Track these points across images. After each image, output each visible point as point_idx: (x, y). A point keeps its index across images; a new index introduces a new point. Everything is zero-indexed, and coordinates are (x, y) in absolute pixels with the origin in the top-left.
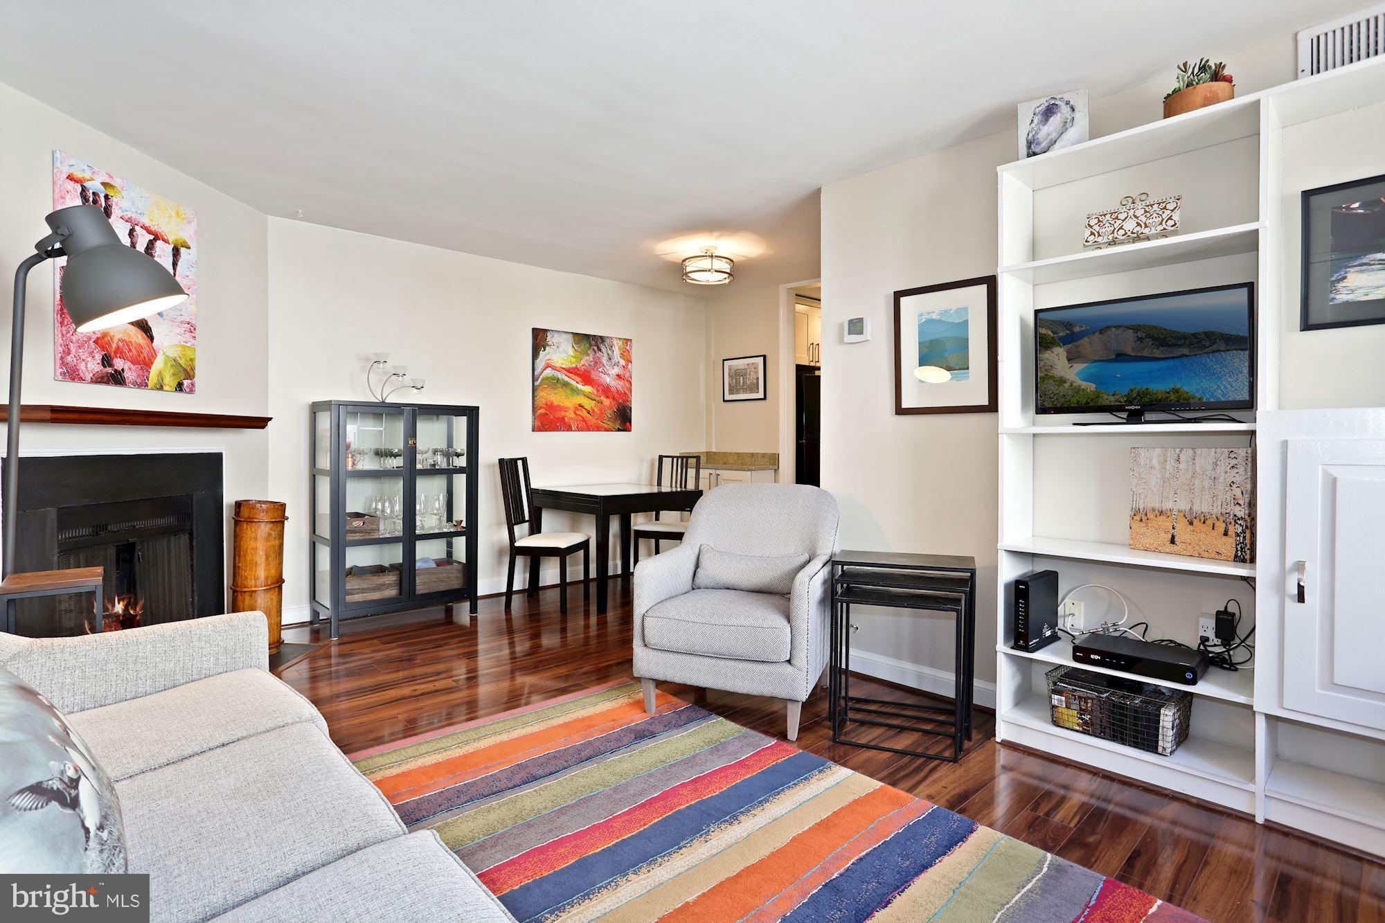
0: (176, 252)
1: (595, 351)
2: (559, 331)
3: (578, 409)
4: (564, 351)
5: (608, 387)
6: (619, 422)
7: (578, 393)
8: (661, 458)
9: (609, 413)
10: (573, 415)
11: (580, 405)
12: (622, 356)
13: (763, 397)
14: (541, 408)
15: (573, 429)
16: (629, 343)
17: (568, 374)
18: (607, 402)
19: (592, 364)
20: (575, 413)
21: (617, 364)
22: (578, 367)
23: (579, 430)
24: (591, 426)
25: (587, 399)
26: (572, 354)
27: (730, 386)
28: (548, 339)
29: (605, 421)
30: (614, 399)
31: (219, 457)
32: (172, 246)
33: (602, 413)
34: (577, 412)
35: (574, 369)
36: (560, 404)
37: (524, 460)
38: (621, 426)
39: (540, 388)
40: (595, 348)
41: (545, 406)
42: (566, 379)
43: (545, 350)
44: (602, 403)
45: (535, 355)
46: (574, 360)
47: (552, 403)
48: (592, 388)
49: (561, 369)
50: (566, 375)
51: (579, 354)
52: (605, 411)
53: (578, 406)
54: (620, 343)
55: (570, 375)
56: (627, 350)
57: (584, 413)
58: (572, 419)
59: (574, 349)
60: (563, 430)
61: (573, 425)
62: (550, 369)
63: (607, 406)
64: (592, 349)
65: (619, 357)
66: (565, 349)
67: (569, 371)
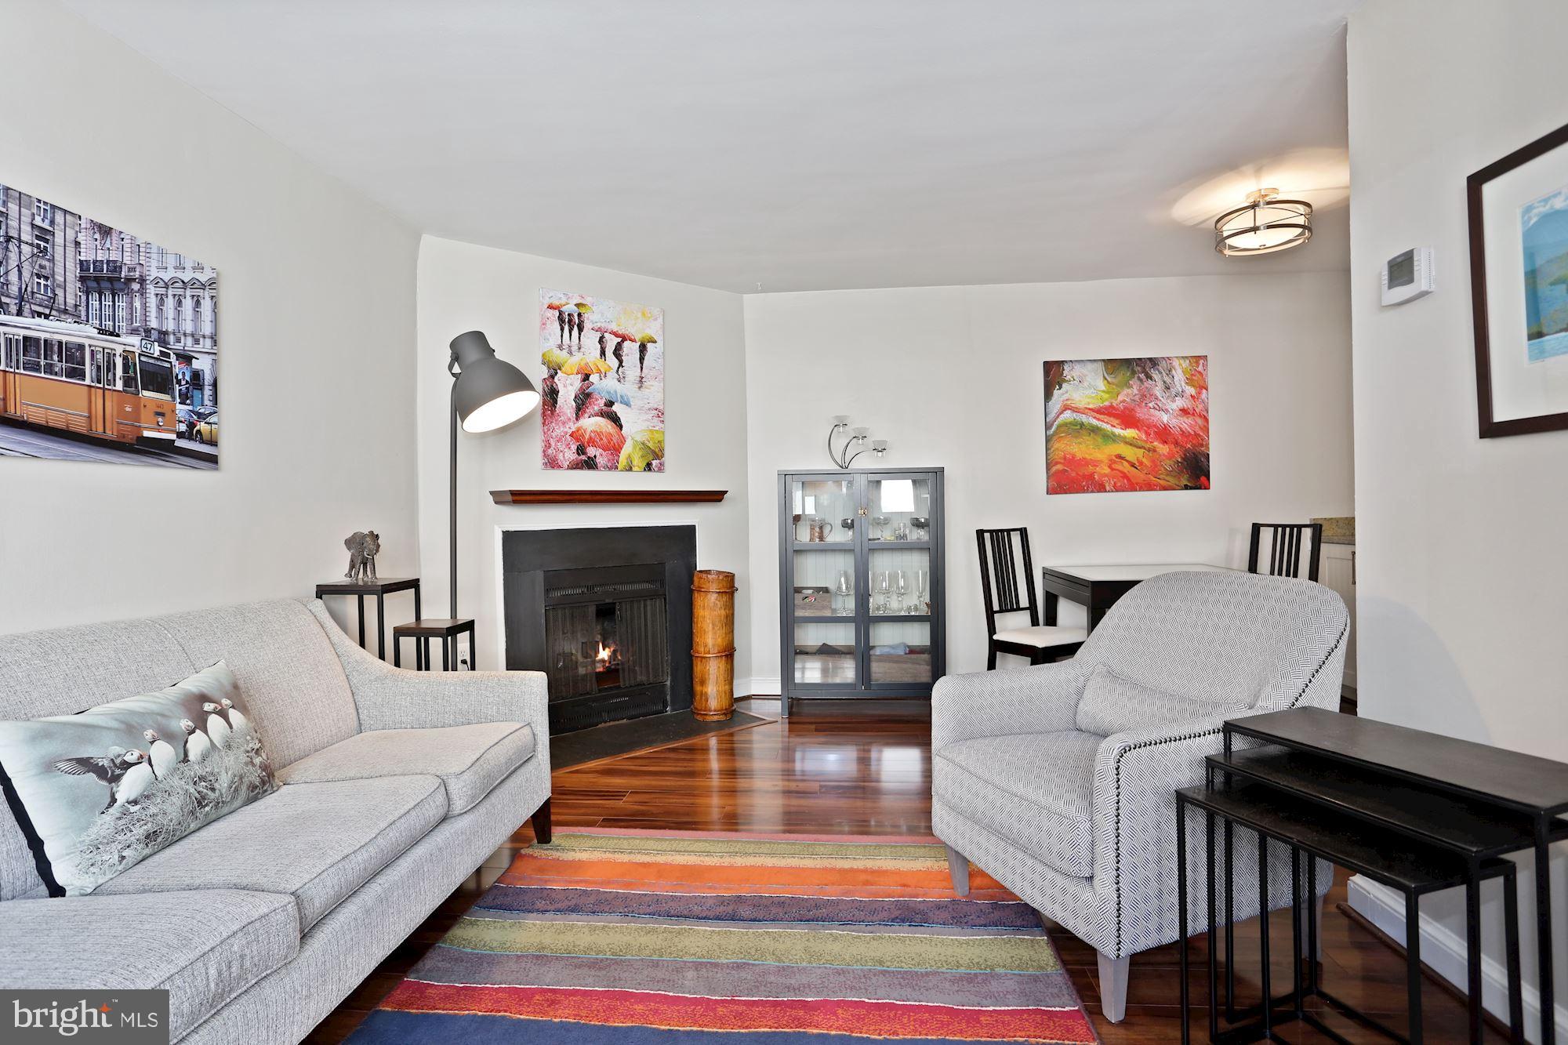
0: (643, 349)
1: (1141, 380)
2: (1082, 361)
3: (1115, 462)
4: (1090, 387)
5: (1165, 428)
6: (1186, 476)
7: (1114, 441)
8: (1256, 529)
9: (1168, 465)
10: (1107, 470)
11: (1119, 457)
12: (1190, 381)
14: (1057, 463)
15: (1108, 488)
16: (1201, 362)
17: (1098, 416)
18: (1163, 449)
19: (1137, 398)
20: (1110, 467)
21: (1182, 394)
22: (1115, 405)
23: (1117, 489)
24: (1137, 484)
25: (1130, 447)
26: (1103, 388)
28: (1065, 373)
29: (1161, 476)
30: (1176, 443)
31: (691, 529)
32: (639, 344)
33: (1156, 466)
34: (1115, 466)
35: (1106, 408)
36: (1087, 456)
37: (1023, 532)
38: (1188, 481)
39: (1055, 438)
40: (1142, 376)
41: (1064, 461)
42: (1095, 422)
43: (1060, 389)
44: (1155, 451)
45: (1048, 395)
46: (1106, 396)
47: (1074, 457)
48: (1137, 432)
49: (1086, 411)
50: (1095, 418)
51: (1114, 387)
52: (1161, 462)
53: (1114, 458)
54: (1186, 364)
55: (1102, 417)
56: (1199, 372)
57: (1126, 467)
58: (1106, 475)
59: (1106, 381)
60: (1092, 492)
61: (1107, 485)
62: (1069, 412)
63: (1164, 455)
64: (1136, 378)
65: (1183, 384)
66: (1092, 383)
67: (1099, 411)
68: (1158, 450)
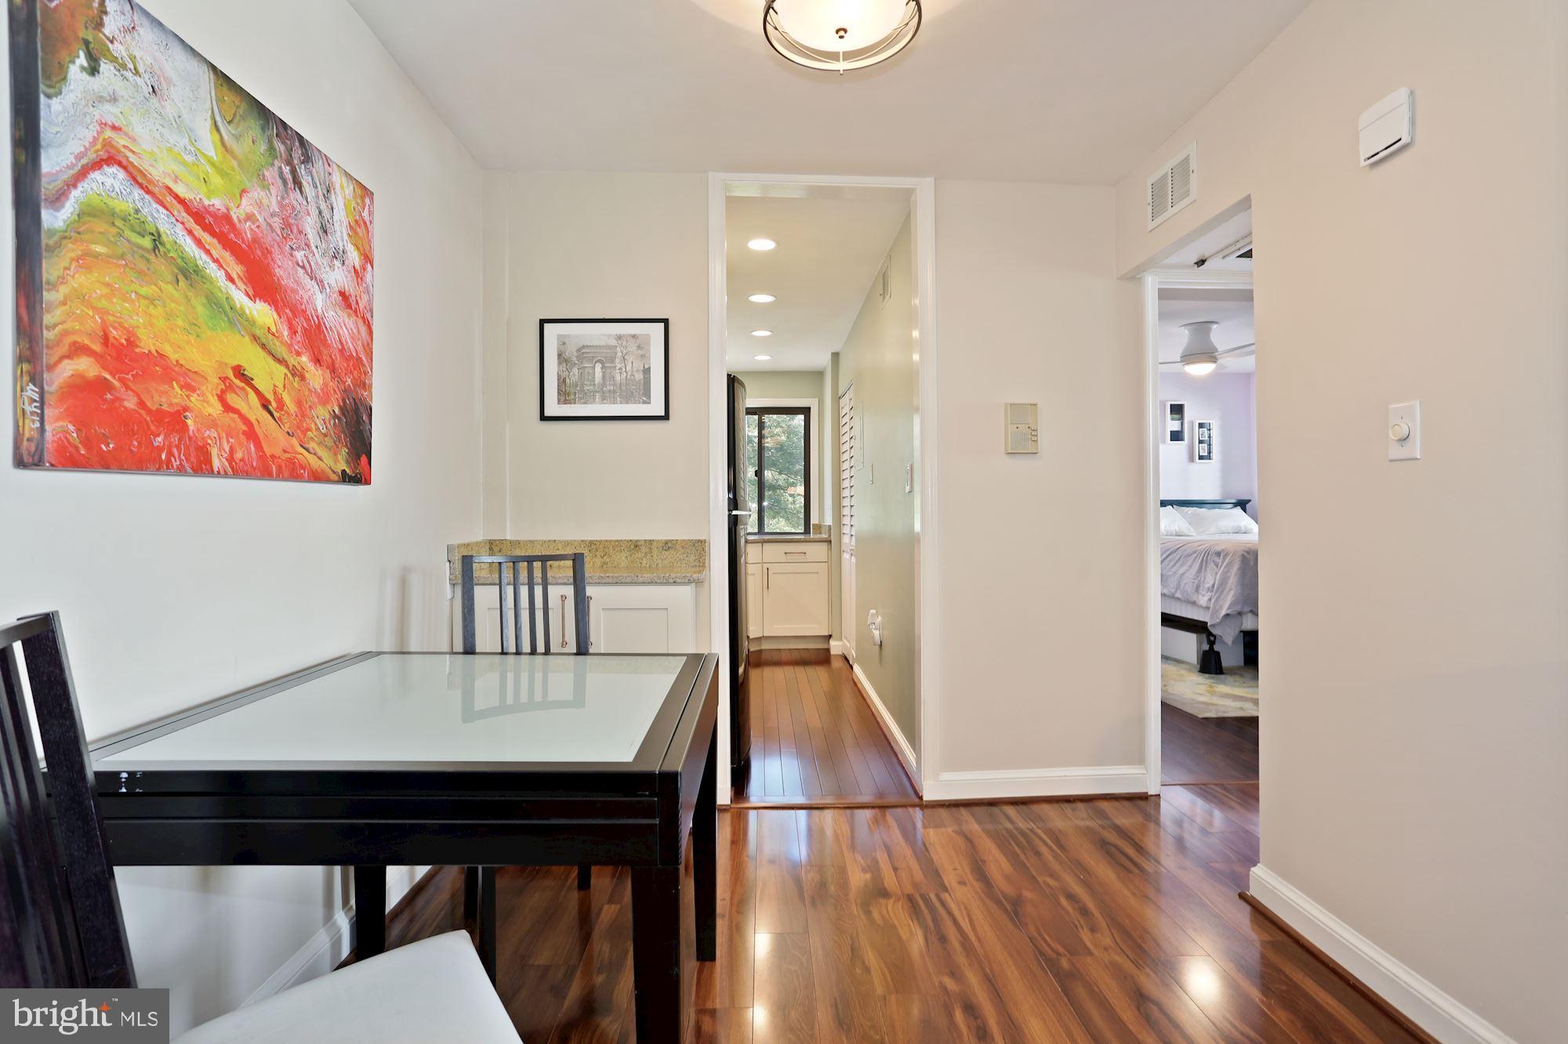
1: (285, 182)
3: (230, 387)
4: (179, 124)
5: (319, 326)
6: (344, 451)
7: (232, 323)
9: (322, 416)
10: (215, 409)
11: (239, 372)
12: (353, 232)
13: (664, 413)
15: (216, 464)
16: (367, 201)
17: (198, 231)
18: (316, 377)
19: (277, 223)
20: (221, 398)
21: (338, 255)
22: (234, 218)
23: (238, 470)
24: (273, 457)
25: (262, 353)
26: (211, 152)
27: (562, 382)
28: (111, 28)
29: (312, 445)
30: (333, 370)
33: (304, 415)
35: (218, 218)
36: (167, 350)
38: (348, 462)
39: (70, 251)
40: (286, 171)
41: (97, 347)
42: (191, 246)
43: (93, 70)
44: (303, 378)
46: (216, 180)
47: (131, 343)
48: (275, 316)
49: (169, 199)
50: (190, 232)
51: (235, 164)
52: (310, 407)
53: (230, 374)
54: (349, 189)
55: (206, 238)
56: (365, 223)
57: (251, 406)
58: (213, 424)
59: (217, 137)
60: (181, 471)
61: (214, 452)
62: (121, 174)
63: (316, 392)
64: (276, 168)
65: (346, 237)
66: (185, 116)
67: (201, 217)
68: (307, 375)
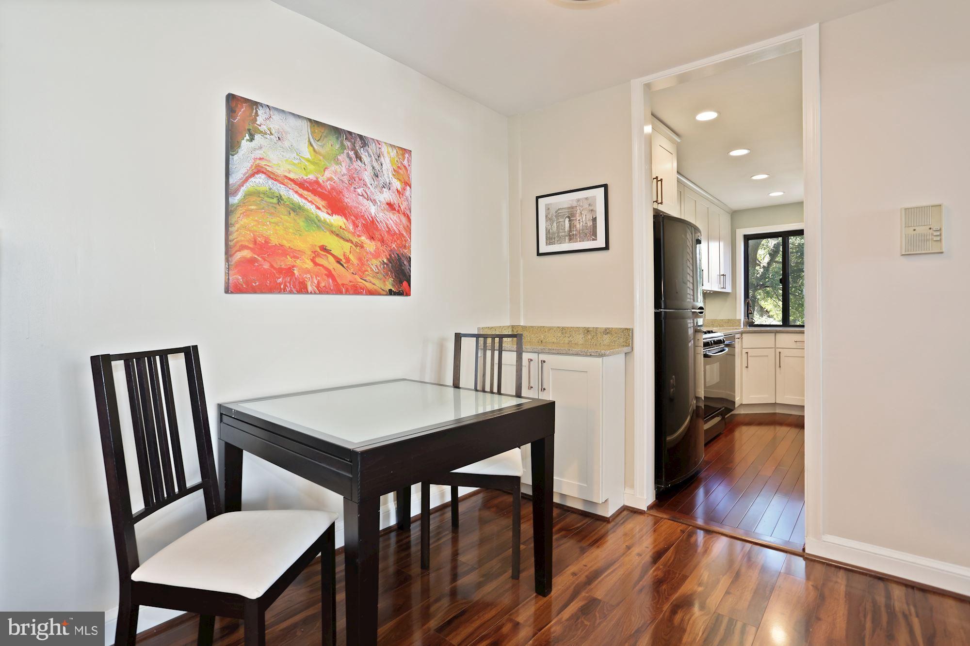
1: (350, 159)
2: (283, 111)
3: (318, 255)
4: (292, 148)
5: (373, 222)
6: (391, 280)
7: (319, 227)
8: (458, 337)
9: (375, 264)
10: (309, 265)
11: (323, 248)
12: (396, 172)
13: (604, 246)
14: (243, 247)
15: (310, 289)
16: (407, 155)
17: (301, 191)
18: (371, 246)
19: (346, 179)
20: (313, 260)
21: (387, 186)
22: (321, 181)
23: (321, 291)
24: (343, 285)
25: (336, 238)
26: (308, 156)
27: (548, 232)
28: (260, 120)
29: (368, 278)
30: (382, 241)
33: (363, 264)
34: (318, 260)
35: (311, 183)
36: (284, 243)
37: (191, 355)
38: (393, 285)
39: (240, 210)
40: (352, 153)
41: (251, 246)
42: (296, 198)
43: (252, 139)
44: (362, 247)
45: (232, 146)
46: (311, 167)
47: (267, 241)
48: (345, 220)
49: (286, 181)
50: (296, 192)
51: (321, 158)
52: (367, 260)
53: (318, 250)
54: (393, 153)
55: (305, 193)
56: (405, 167)
57: (330, 263)
58: (308, 271)
59: (312, 148)
60: (291, 292)
61: (309, 284)
62: (263, 176)
63: (371, 253)
64: (345, 154)
65: (391, 176)
66: (294, 145)
67: (302, 185)
68: (365, 246)
